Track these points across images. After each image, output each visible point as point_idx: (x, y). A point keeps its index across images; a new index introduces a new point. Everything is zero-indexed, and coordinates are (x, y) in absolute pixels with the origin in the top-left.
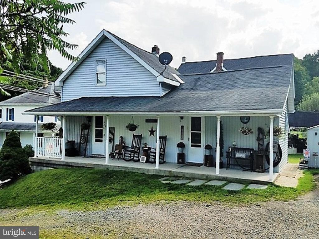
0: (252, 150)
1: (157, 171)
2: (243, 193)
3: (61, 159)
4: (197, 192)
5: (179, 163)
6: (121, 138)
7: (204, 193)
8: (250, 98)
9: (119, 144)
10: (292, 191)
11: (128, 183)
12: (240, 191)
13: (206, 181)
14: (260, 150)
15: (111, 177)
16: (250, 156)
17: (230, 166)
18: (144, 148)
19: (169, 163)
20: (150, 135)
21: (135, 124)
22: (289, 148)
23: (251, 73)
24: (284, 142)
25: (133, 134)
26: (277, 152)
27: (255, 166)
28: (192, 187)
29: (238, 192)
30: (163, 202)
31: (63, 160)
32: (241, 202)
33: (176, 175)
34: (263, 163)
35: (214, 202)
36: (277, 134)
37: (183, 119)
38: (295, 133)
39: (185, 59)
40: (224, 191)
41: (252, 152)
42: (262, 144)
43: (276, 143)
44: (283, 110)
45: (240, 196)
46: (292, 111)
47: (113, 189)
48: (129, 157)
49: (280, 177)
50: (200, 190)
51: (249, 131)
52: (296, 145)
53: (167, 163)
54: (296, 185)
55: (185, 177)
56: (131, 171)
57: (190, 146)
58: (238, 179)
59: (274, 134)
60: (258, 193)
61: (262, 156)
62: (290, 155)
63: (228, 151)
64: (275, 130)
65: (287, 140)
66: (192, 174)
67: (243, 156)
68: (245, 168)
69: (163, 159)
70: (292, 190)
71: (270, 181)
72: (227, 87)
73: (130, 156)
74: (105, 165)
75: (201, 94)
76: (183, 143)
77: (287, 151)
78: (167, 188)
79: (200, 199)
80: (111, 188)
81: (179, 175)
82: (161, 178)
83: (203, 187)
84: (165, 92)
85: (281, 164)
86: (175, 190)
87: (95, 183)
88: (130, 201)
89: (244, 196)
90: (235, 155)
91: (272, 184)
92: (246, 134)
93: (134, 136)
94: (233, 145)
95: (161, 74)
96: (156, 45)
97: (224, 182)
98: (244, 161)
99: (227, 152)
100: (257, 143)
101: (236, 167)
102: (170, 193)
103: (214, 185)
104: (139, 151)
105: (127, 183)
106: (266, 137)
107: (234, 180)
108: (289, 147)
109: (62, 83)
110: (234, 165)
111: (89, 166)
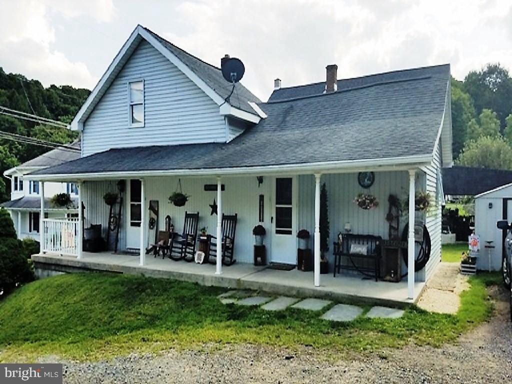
0: (379, 238)
1: (217, 280)
2: (357, 328)
3: (76, 257)
4: (276, 325)
5: (256, 263)
6: (167, 219)
7: (287, 327)
8: (375, 137)
9: (164, 230)
10: (449, 322)
11: (167, 303)
12: (352, 324)
13: (297, 300)
14: (393, 239)
15: (143, 291)
16: (374, 250)
17: (341, 270)
18: (202, 238)
19: (241, 263)
20: (212, 214)
21: (183, 193)
22: (442, 233)
23: (377, 93)
24: (434, 222)
25: (186, 212)
26: (423, 242)
27: (383, 270)
28: (269, 313)
29: (348, 326)
30: (211, 345)
31: (79, 258)
32: (352, 350)
33: (248, 287)
34: (397, 264)
35: (301, 348)
36: (422, 206)
37: (263, 183)
38: (453, 207)
39: (279, 82)
40: (324, 322)
41: (378, 243)
42: (396, 226)
43: (421, 224)
44: (433, 156)
45: (352, 335)
46: (449, 164)
47: (140, 314)
48: (179, 253)
49: (428, 290)
50: (282, 320)
51: (372, 201)
52: (455, 227)
53: (238, 263)
54: (457, 309)
55: (262, 291)
56: (178, 279)
57: (275, 232)
58: (352, 296)
59: (415, 207)
60: (385, 328)
61: (396, 251)
62: (445, 247)
63: (337, 242)
64: (418, 198)
65: (440, 219)
66: (273, 286)
67: (362, 251)
68: (366, 273)
69: (231, 257)
70: (449, 319)
71: (410, 301)
72: (336, 120)
73: (180, 250)
74: (140, 268)
75: (292, 134)
76: (263, 226)
77: (440, 239)
78: (226, 314)
79: (278, 340)
80: (137, 312)
81: (252, 288)
82: (222, 293)
83: (287, 314)
84: (234, 135)
85: (430, 265)
86: (238, 319)
87: (115, 302)
88: (159, 343)
89: (359, 334)
90: (348, 249)
91: (413, 307)
92: (366, 208)
93: (188, 216)
94: (346, 230)
95: (227, 100)
96: (227, 55)
97: (326, 303)
98: (365, 259)
99: (335, 243)
100: (387, 225)
101: (351, 272)
102: (229, 326)
103: (308, 310)
104: (195, 243)
105: (165, 303)
106: (404, 214)
107: (345, 298)
108: (444, 231)
109: (82, 126)
110: (347, 268)
111: (116, 270)
